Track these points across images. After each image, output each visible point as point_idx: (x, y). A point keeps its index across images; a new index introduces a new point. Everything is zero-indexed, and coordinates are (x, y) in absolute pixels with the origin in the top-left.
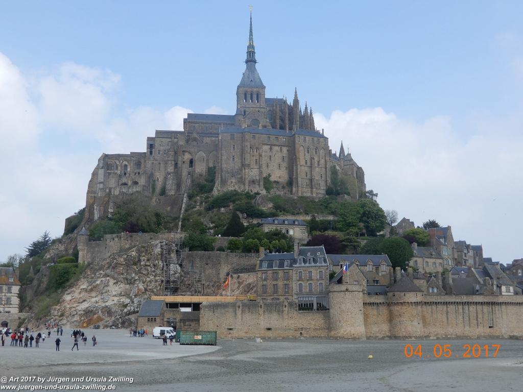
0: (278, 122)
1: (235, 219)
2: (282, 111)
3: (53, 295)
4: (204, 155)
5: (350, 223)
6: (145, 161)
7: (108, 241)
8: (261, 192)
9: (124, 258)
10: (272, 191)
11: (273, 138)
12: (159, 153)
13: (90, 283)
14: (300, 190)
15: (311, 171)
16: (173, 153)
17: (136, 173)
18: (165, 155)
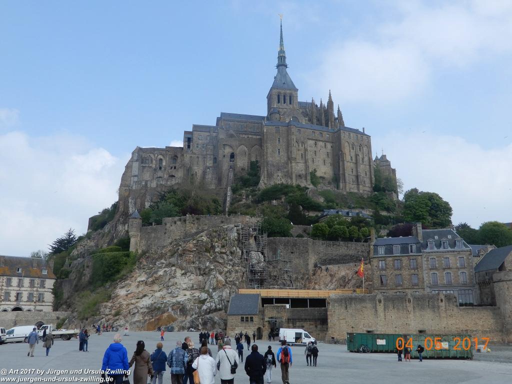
1: (295, 210)
3: (100, 290)
4: (246, 149)
5: (420, 215)
6: (182, 155)
7: (168, 225)
8: (308, 187)
9: (193, 244)
10: (319, 186)
11: (317, 133)
12: (197, 147)
13: (150, 275)
14: (347, 185)
15: (357, 168)
16: (212, 147)
17: (172, 168)
18: (204, 149)
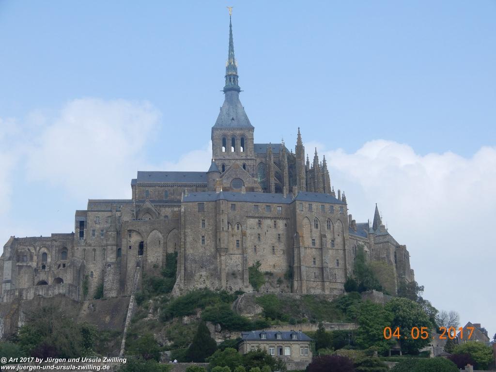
0: (273, 181)
1: (202, 335)
2: (279, 164)
4: (160, 236)
5: (374, 335)
6: (73, 247)
8: (245, 290)
10: (262, 288)
11: (262, 206)
12: (94, 235)
14: (304, 284)
15: (322, 255)
16: (114, 234)
17: (59, 266)
18: (102, 237)
